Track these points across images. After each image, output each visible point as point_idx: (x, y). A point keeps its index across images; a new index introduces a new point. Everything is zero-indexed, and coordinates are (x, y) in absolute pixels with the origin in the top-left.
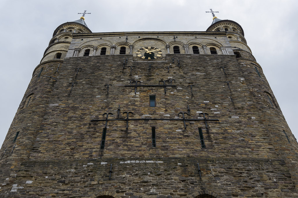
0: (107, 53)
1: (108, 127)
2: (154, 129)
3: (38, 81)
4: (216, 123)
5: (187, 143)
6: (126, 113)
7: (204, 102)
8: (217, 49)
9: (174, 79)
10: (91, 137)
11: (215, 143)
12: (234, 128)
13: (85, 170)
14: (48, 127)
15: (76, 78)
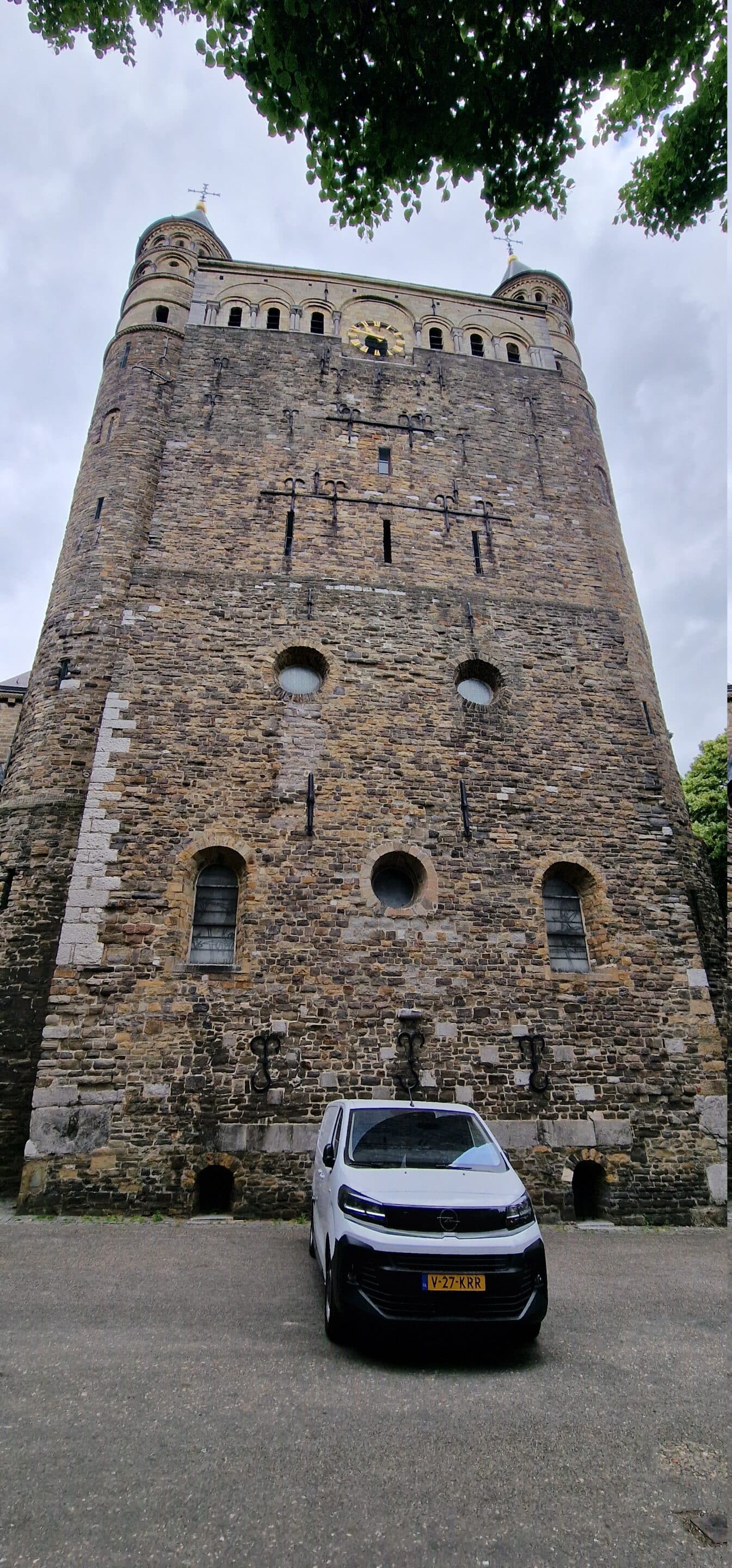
0: (282, 327)
1: (296, 511)
2: (387, 524)
3: (124, 378)
4: (506, 525)
5: (450, 561)
6: (332, 482)
7: (487, 476)
8: (522, 351)
9: (430, 413)
10: (264, 528)
11: (501, 566)
12: (538, 541)
13: (260, 596)
14: (173, 496)
15: (218, 384)
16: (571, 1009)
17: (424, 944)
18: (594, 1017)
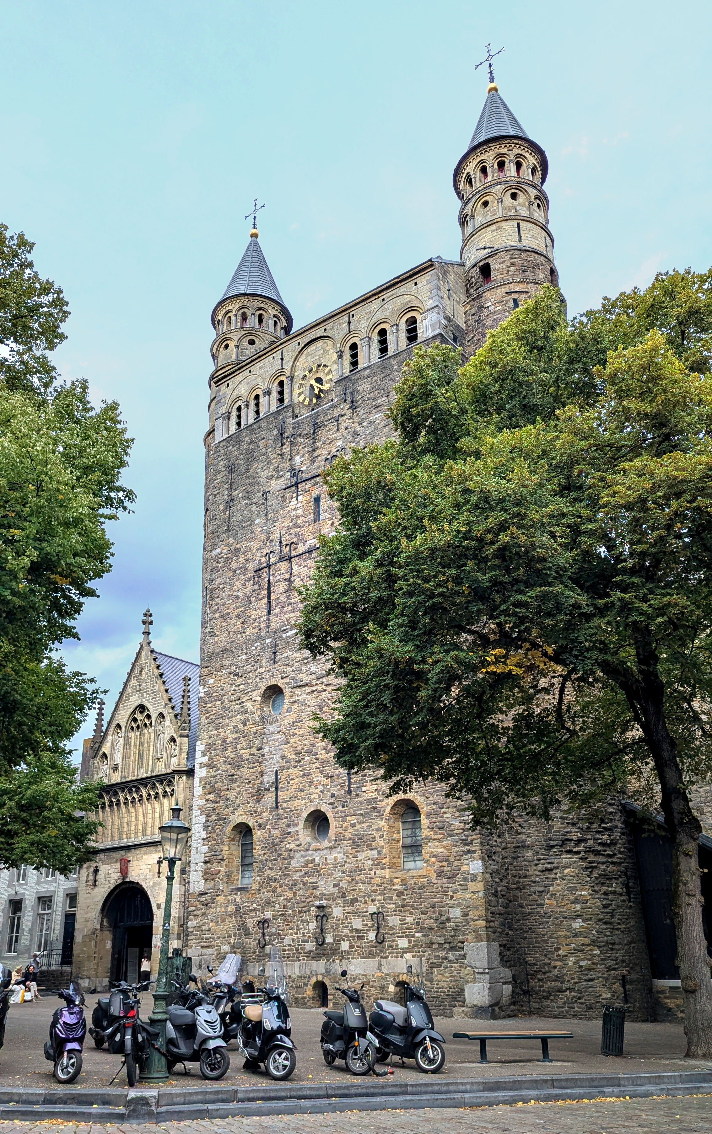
1: (271, 578)
6: (288, 544)
8: (419, 321)
9: (343, 445)
10: (257, 598)
13: (254, 655)
15: (231, 489)
16: (400, 894)
17: (327, 864)
18: (411, 898)
